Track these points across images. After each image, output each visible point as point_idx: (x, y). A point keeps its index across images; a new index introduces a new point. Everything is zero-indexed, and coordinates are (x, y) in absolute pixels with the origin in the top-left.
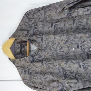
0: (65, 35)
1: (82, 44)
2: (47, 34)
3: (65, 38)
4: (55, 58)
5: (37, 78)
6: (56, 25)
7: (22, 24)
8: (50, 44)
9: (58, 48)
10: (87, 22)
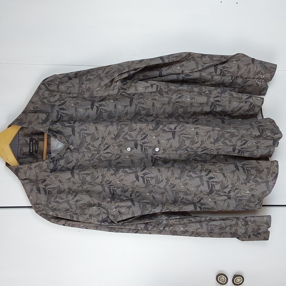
0: (115, 124)
1: (143, 141)
2: (83, 120)
3: (114, 129)
4: (96, 165)
5: (61, 201)
6: (100, 105)
7: (35, 99)
8: (88, 139)
9: (102, 146)
10: (153, 104)
